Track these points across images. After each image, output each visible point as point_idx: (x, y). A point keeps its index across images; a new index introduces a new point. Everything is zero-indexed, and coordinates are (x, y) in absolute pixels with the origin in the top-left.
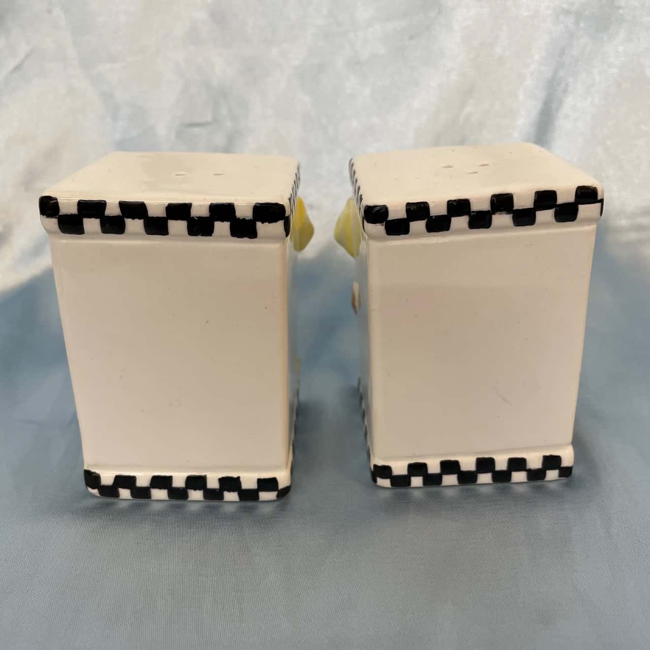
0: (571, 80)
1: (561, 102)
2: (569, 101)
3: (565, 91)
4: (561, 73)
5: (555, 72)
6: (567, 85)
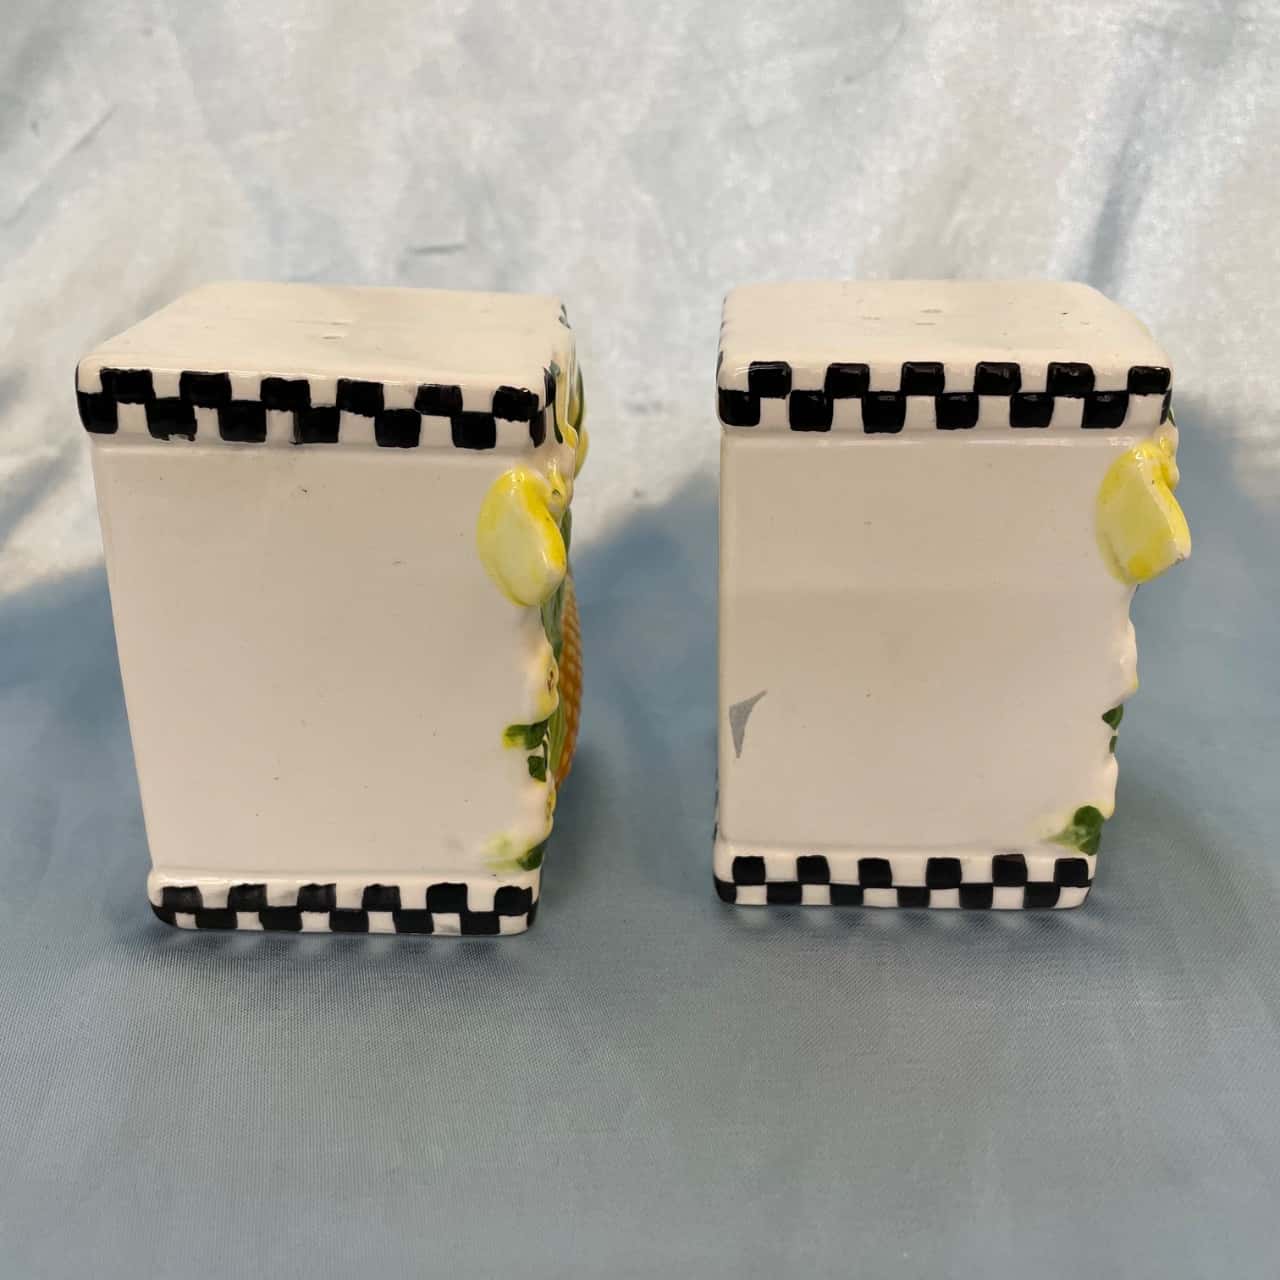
0: (1156, 159)
1: (1138, 201)
2: (1153, 198)
3: (1146, 179)
4: (1138, 146)
5: (1127, 144)
6: (1149, 168)
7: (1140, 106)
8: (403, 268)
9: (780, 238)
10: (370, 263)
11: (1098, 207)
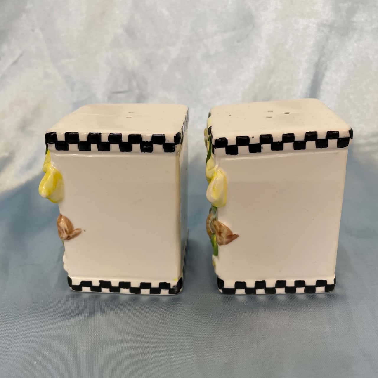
7: (323, 48)
8: (110, 99)
9: (220, 87)
10: (100, 96)
11: (312, 77)
